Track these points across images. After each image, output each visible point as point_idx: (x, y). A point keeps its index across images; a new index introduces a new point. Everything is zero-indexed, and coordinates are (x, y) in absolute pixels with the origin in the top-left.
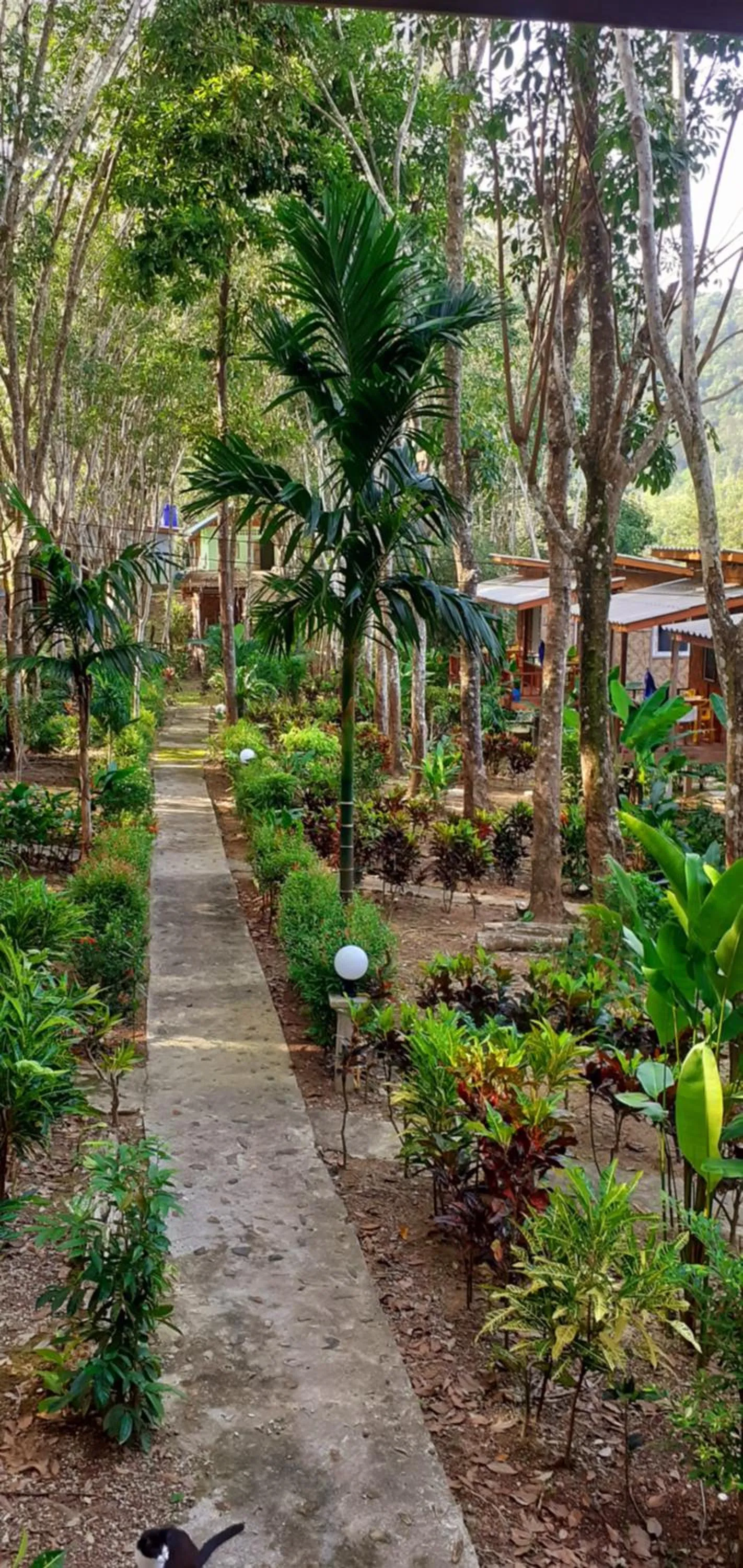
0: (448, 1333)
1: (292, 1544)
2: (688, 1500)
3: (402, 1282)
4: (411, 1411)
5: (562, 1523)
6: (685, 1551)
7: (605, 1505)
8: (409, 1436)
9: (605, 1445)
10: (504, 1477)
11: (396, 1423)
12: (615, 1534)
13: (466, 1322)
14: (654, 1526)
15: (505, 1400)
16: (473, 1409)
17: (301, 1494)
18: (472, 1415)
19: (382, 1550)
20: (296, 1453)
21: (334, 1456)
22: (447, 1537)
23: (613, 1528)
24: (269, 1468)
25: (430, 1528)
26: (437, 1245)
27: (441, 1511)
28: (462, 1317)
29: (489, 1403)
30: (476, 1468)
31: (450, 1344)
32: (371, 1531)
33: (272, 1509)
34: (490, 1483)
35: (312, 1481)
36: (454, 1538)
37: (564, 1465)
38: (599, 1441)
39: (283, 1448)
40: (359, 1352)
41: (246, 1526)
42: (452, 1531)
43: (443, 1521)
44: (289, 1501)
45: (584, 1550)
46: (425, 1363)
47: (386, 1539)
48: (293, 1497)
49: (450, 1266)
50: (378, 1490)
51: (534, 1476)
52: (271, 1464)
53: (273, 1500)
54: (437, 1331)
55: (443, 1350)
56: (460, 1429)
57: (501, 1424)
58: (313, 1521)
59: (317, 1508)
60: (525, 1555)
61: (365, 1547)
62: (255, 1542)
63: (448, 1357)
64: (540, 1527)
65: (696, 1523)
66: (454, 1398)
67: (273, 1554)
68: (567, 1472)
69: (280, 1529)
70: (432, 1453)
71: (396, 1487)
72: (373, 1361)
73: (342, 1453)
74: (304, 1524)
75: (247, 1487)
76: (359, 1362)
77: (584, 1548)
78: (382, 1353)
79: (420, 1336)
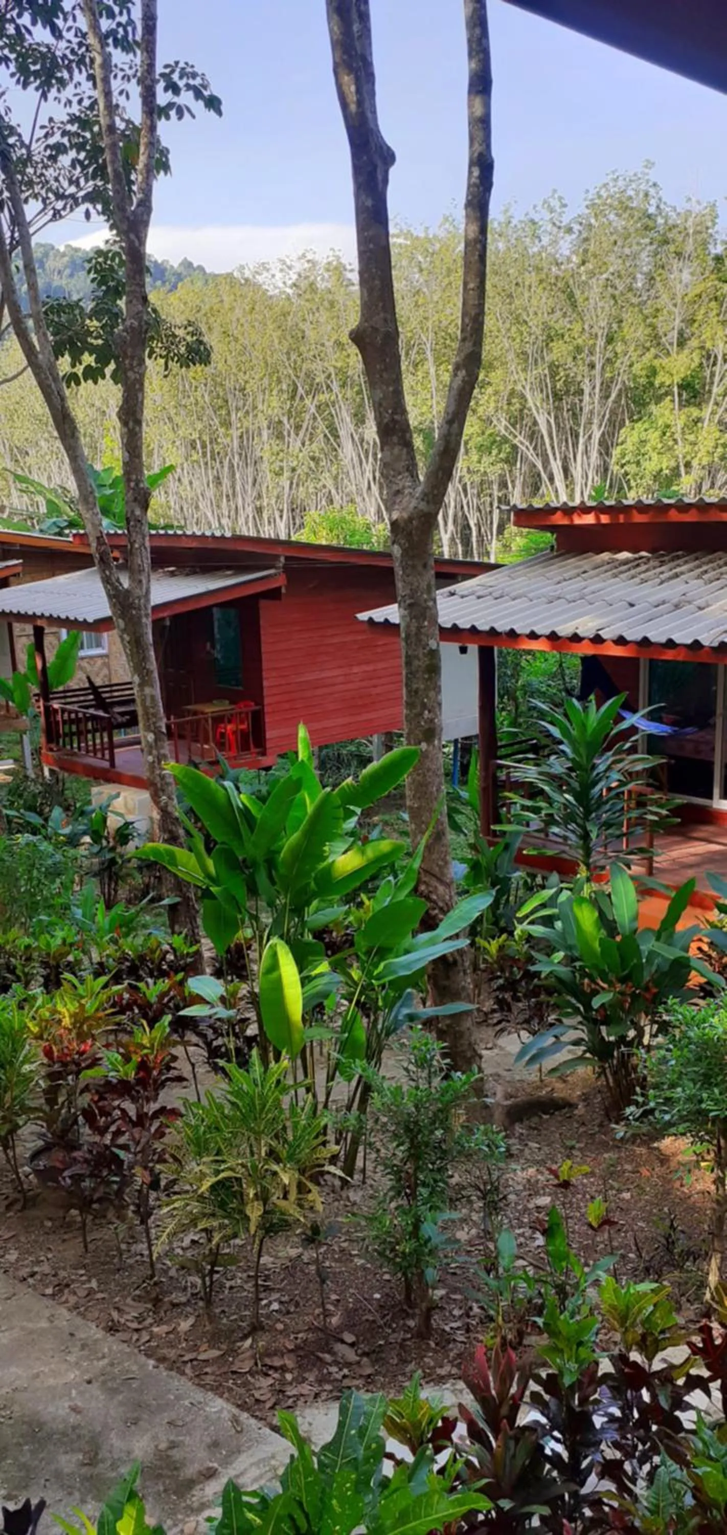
0: (84, 1278)
1: (98, 1490)
2: (356, 1310)
3: (7, 1256)
4: (112, 1345)
5: (283, 1369)
6: (382, 1342)
7: (305, 1341)
8: (126, 1364)
9: (270, 1303)
10: (216, 1360)
11: (106, 1361)
12: (328, 1357)
13: (93, 1263)
14: (349, 1338)
15: (175, 1305)
16: (151, 1325)
17: (73, 1450)
18: (155, 1329)
19: (176, 1454)
20: (41, 1425)
21: (75, 1410)
22: (219, 1418)
23: (322, 1352)
24: (26, 1447)
25: (200, 1419)
26: (19, 1214)
27: (200, 1403)
28: (87, 1261)
29: (162, 1314)
30: (189, 1365)
31: (94, 1284)
32: (156, 1446)
33: (58, 1475)
34: (208, 1370)
35: (74, 1437)
36: (225, 1415)
37: (256, 1328)
38: (264, 1302)
39: (25, 1427)
40: (25, 1323)
41: (46, 1499)
42: (221, 1411)
43: (208, 1409)
44: (68, 1462)
45: (311, 1379)
46: (82, 1309)
47: (173, 1445)
48: (68, 1457)
49: (42, 1225)
50: (136, 1415)
51: (239, 1348)
52: (26, 1444)
53: (53, 1467)
54: (73, 1281)
55: (90, 1292)
56: (153, 1344)
57: (185, 1325)
58: (101, 1465)
59: (97, 1454)
60: (275, 1404)
61: (161, 1459)
62: (65, 1507)
63: (100, 1296)
64: (270, 1381)
65: (374, 1321)
66: (129, 1324)
67: (89, 1506)
68: (260, 1333)
69: (78, 1485)
70: (156, 1367)
71: (149, 1406)
72: (44, 1324)
73: (79, 1404)
74: (96, 1471)
75: (20, 1471)
76: (31, 1332)
77: (311, 1377)
78: (48, 1315)
79: (61, 1291)
